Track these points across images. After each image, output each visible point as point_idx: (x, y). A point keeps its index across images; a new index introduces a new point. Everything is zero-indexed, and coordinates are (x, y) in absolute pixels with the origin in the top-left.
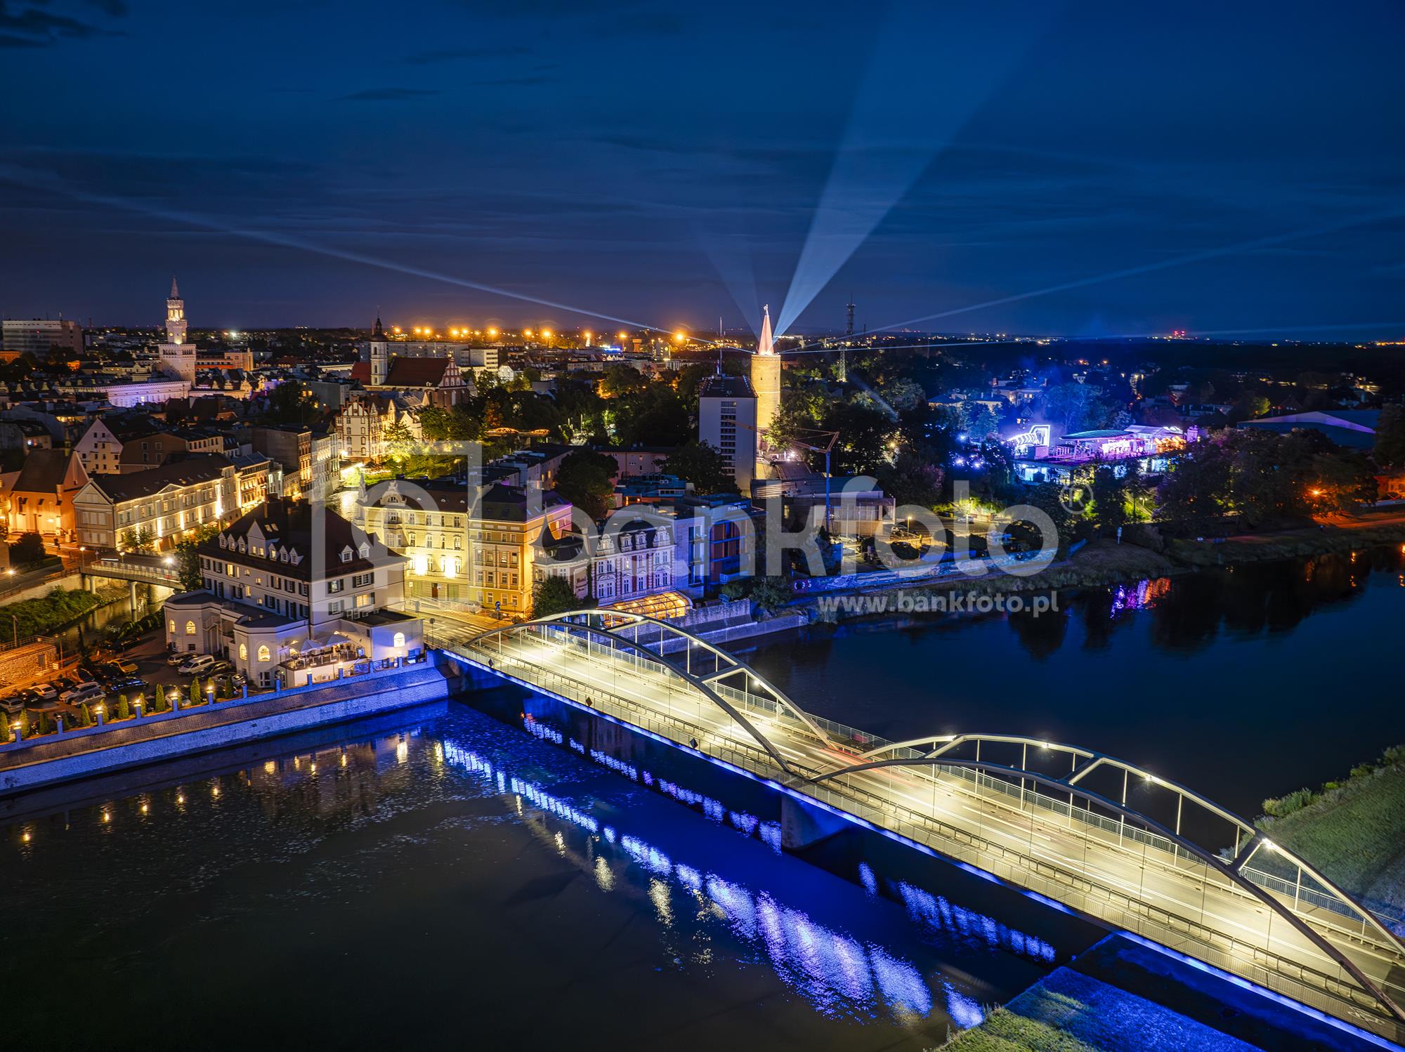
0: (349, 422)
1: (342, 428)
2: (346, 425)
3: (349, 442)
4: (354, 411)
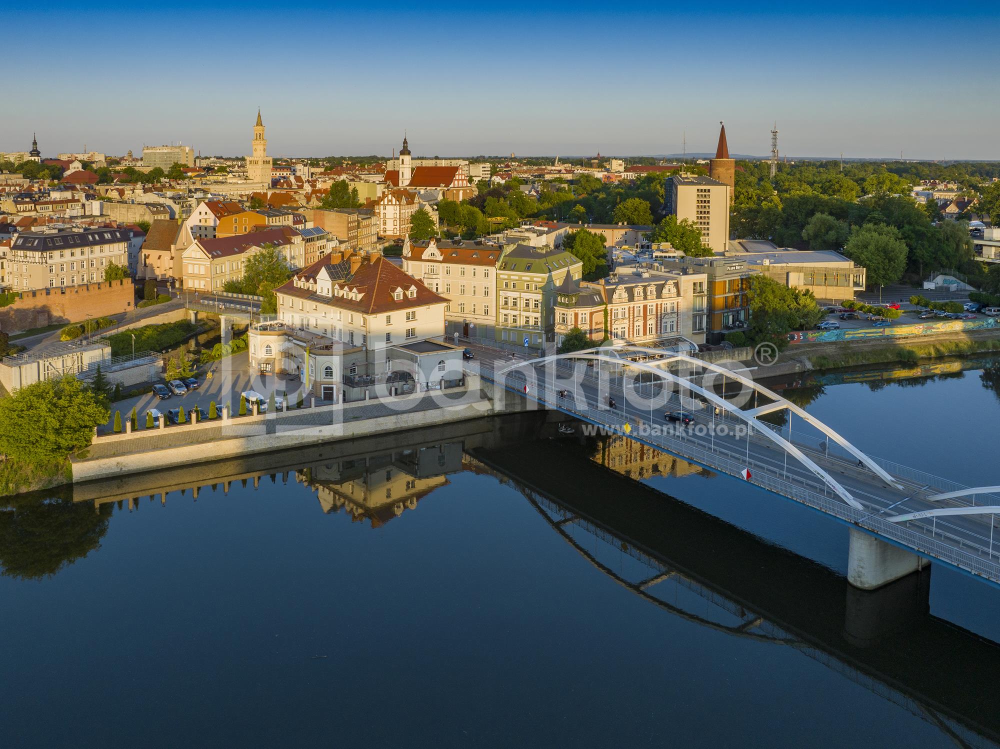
1: (379, 213)
3: (385, 224)
4: (388, 201)
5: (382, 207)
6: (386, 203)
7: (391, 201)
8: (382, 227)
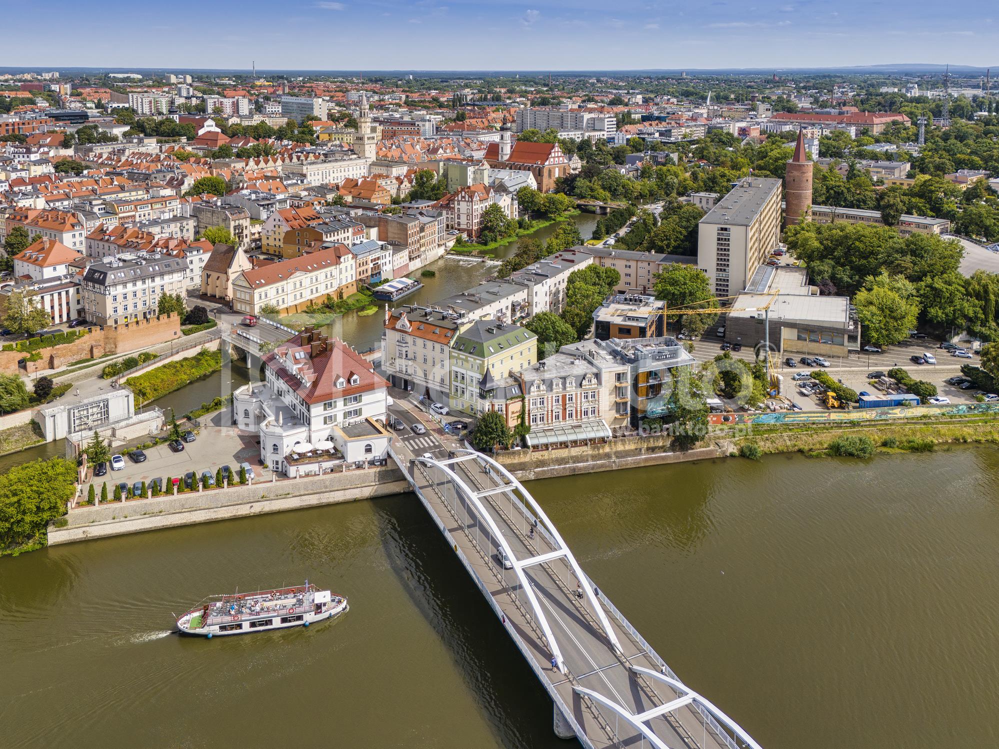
0: (459, 204)
1: (454, 208)
2: (456, 207)
3: (459, 218)
4: (463, 197)
5: (456, 203)
6: (460, 199)
7: (464, 197)
8: (457, 220)
